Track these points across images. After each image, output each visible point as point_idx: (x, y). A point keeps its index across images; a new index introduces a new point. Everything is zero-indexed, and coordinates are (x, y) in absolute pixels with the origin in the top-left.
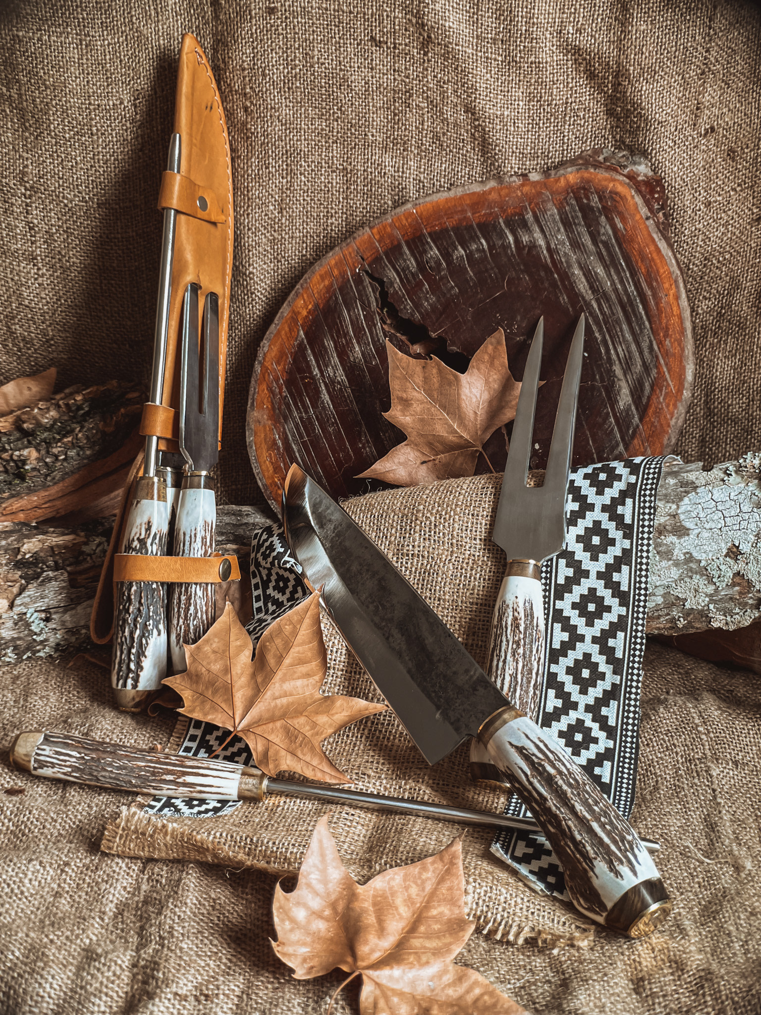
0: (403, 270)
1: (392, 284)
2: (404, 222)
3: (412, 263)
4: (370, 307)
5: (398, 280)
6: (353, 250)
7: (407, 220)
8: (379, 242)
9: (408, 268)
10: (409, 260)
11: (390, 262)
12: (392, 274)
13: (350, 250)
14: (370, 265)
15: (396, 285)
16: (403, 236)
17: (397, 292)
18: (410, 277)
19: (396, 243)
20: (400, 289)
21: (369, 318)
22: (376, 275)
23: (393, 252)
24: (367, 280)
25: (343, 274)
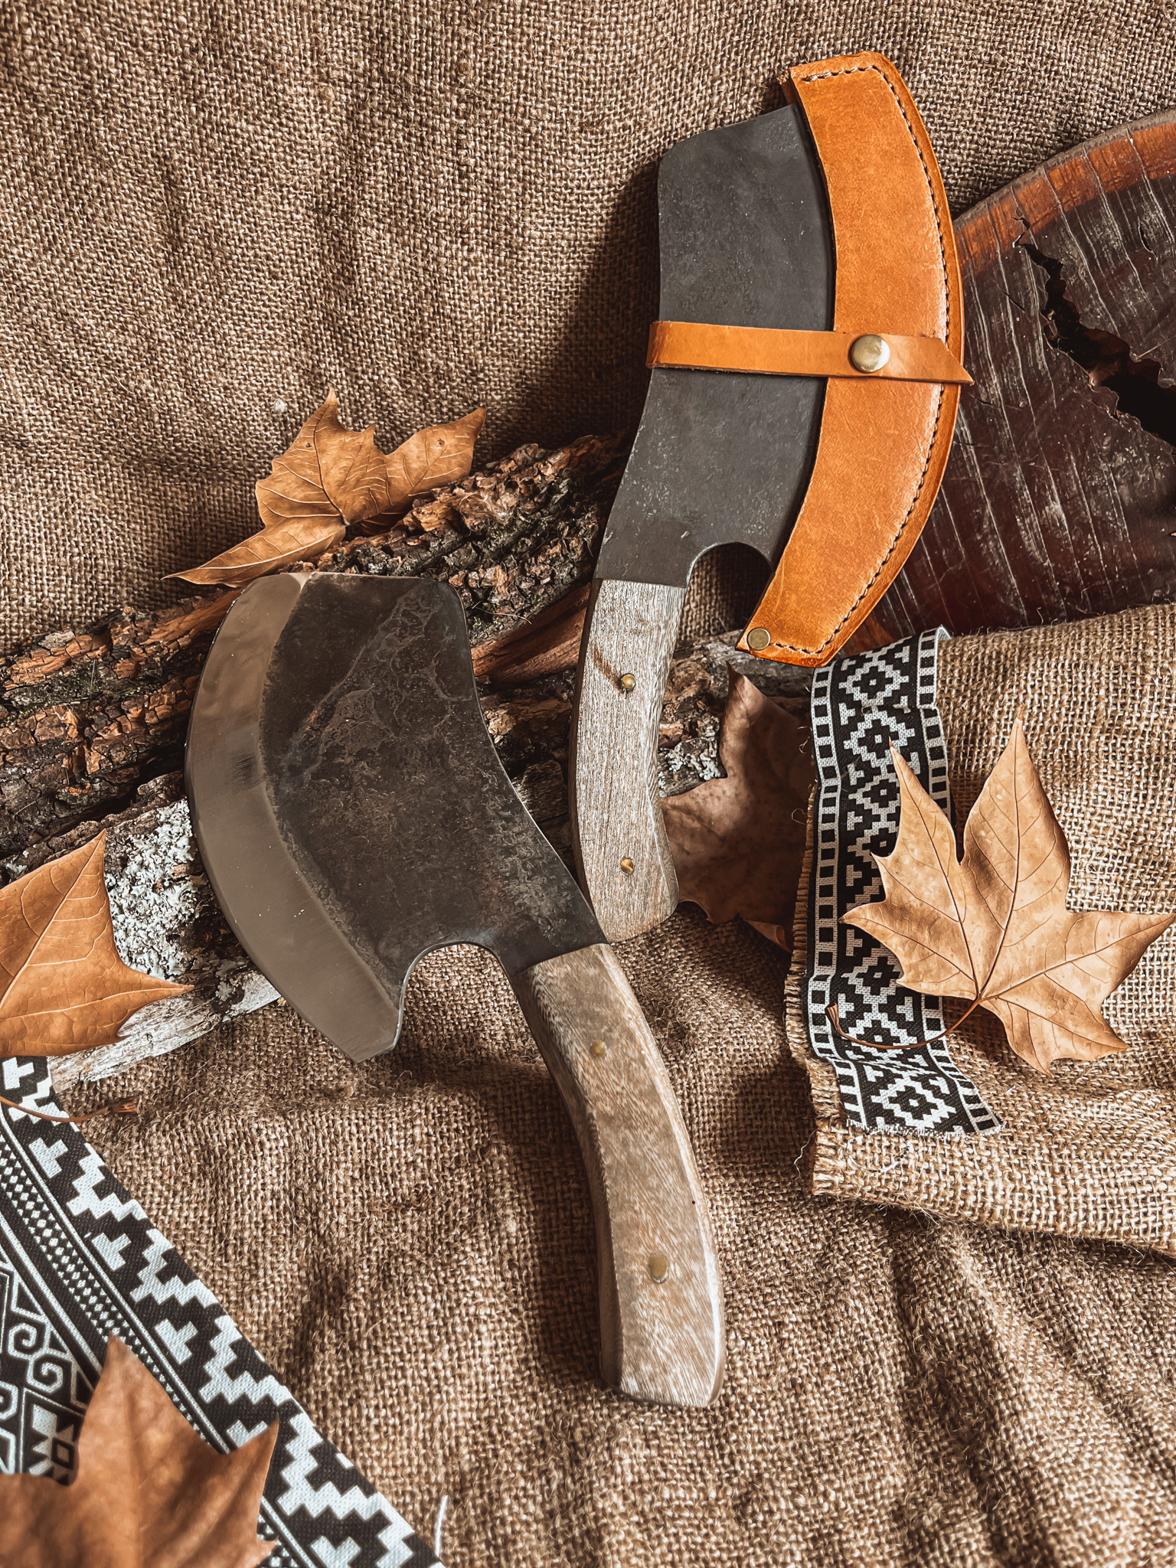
0: (1098, 245)
1: (1074, 268)
2: (1111, 160)
3: (1115, 234)
4: (1028, 309)
5: (1086, 263)
6: (1011, 209)
7: (1115, 156)
8: (1061, 194)
9: (1107, 241)
10: (1110, 227)
11: (1076, 230)
12: (1076, 252)
13: (1006, 208)
14: (1037, 237)
15: (1081, 272)
16: (1106, 185)
17: (1081, 284)
18: (1108, 256)
19: (1091, 196)
20: (1088, 279)
21: (1024, 329)
22: (1048, 254)
23: (1084, 213)
24: (1028, 263)
25: (987, 252)
